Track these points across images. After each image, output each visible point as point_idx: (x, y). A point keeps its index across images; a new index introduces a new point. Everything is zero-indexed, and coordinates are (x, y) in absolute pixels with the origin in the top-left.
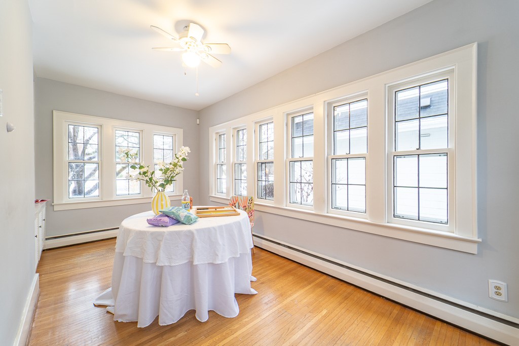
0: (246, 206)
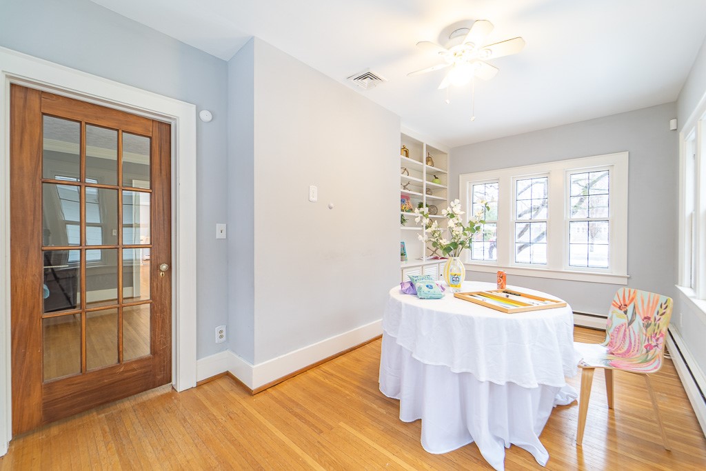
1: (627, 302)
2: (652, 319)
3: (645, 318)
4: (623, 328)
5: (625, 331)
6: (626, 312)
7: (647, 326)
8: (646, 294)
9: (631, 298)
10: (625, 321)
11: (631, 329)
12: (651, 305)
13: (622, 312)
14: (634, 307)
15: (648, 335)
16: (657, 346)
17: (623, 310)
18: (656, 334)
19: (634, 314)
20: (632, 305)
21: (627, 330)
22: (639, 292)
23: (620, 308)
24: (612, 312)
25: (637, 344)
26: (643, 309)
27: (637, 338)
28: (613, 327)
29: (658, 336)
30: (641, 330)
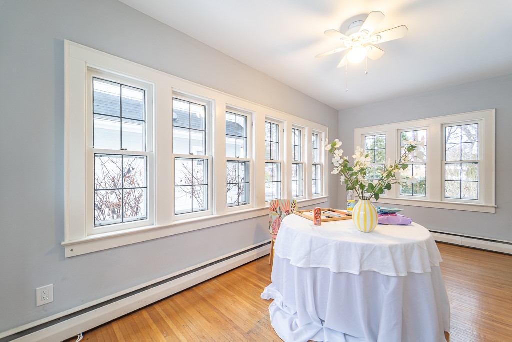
0: (289, 211)
1: (276, 207)
2: (290, 211)
6: (277, 212)
10: (278, 216)
19: (281, 211)
23: (274, 210)
28: (273, 221)
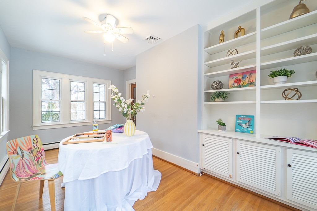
1: (15, 148)
3: (28, 150)
4: (21, 162)
5: (22, 163)
6: (18, 154)
7: (32, 152)
8: (22, 139)
9: (16, 145)
10: (20, 158)
11: (25, 160)
12: (28, 142)
13: (16, 155)
14: (20, 148)
15: (35, 155)
16: (42, 155)
17: (16, 153)
18: (39, 151)
19: (22, 151)
20: (18, 148)
21: (23, 161)
22: (18, 140)
23: (14, 153)
24: (12, 159)
25: (31, 163)
26: (25, 146)
27: (30, 161)
28: (16, 166)
29: (40, 152)
30: (29, 156)
